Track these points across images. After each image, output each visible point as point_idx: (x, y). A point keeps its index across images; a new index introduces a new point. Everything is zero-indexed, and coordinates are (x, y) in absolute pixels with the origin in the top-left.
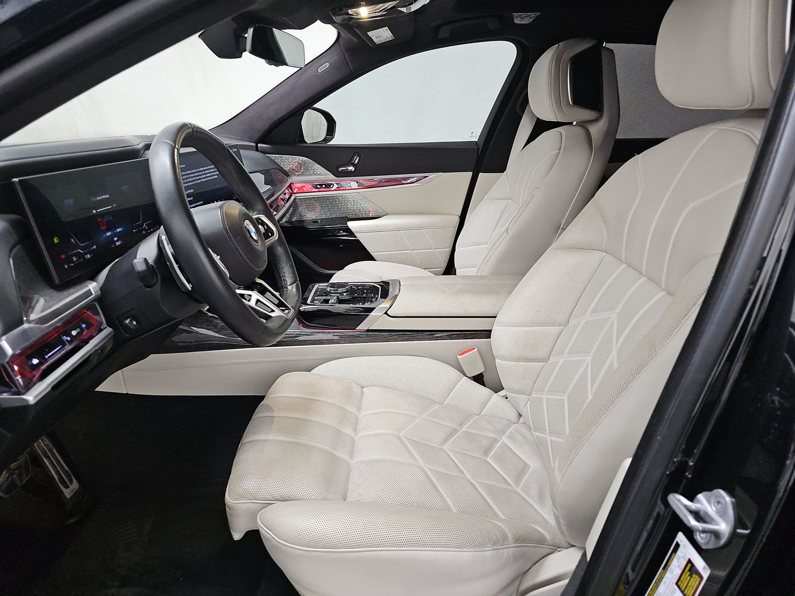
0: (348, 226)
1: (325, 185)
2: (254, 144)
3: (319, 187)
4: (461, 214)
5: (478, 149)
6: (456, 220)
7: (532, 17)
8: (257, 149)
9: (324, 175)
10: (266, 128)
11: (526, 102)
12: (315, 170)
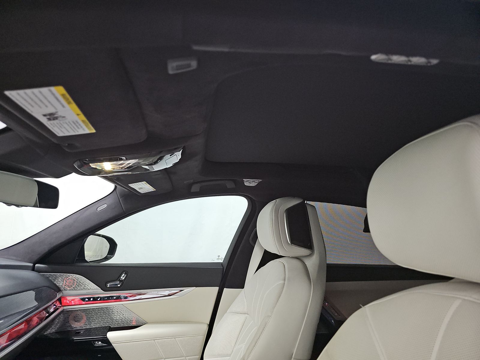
0: (107, 337)
1: (93, 298)
2: (31, 265)
3: (87, 300)
4: (210, 323)
5: (223, 268)
6: (205, 328)
7: (257, 182)
8: (33, 269)
9: (93, 290)
10: (45, 252)
11: (256, 237)
12: (86, 286)
